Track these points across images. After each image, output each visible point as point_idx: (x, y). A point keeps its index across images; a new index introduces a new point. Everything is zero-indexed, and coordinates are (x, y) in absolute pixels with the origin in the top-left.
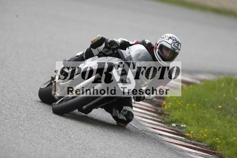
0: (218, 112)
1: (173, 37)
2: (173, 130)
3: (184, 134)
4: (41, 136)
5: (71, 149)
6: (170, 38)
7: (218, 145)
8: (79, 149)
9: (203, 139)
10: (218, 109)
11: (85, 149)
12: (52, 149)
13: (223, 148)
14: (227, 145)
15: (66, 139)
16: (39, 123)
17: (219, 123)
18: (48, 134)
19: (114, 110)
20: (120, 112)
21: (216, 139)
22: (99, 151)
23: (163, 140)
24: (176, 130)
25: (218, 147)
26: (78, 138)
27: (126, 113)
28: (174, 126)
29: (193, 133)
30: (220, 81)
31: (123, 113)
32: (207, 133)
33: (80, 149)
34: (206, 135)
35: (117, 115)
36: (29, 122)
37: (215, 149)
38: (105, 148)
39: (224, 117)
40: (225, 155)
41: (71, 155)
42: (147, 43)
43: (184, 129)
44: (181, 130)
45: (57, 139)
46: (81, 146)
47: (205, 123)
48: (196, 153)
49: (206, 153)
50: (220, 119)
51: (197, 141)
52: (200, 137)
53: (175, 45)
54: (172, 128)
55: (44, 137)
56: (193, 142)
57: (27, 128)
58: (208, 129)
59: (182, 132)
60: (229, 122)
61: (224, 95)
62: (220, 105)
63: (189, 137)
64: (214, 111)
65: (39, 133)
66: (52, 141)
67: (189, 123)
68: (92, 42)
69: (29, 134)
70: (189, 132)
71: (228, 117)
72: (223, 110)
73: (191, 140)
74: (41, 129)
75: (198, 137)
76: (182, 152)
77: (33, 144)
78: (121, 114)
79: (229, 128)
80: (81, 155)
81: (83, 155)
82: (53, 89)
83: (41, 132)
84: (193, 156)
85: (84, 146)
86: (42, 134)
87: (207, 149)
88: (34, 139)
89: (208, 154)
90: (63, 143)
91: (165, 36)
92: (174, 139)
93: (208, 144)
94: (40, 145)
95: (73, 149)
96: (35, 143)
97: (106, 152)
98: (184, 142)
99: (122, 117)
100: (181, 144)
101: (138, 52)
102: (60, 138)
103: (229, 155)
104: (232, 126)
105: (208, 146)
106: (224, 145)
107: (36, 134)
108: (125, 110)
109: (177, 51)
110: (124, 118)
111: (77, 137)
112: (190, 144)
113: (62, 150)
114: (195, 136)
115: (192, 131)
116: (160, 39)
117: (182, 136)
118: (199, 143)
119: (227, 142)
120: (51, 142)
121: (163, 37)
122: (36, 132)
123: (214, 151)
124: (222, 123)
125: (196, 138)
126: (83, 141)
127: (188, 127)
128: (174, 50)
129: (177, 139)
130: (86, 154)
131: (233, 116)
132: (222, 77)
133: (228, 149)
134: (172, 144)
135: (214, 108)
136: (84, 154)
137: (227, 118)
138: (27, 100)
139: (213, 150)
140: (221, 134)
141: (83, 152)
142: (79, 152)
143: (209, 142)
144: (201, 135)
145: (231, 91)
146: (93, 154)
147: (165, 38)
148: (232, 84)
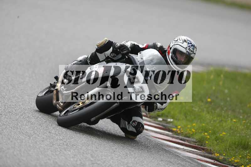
0: (207, 106)
1: (188, 40)
2: (159, 124)
3: (171, 129)
4: (19, 131)
5: (52, 145)
6: (185, 41)
7: (207, 141)
8: (59, 145)
9: (192, 134)
10: (207, 102)
11: (66, 145)
12: (31, 145)
13: (213, 143)
14: (216, 141)
15: (46, 134)
16: (18, 117)
17: (208, 117)
18: (27, 129)
19: (122, 121)
20: (129, 123)
21: (205, 135)
22: (81, 147)
23: (149, 135)
24: (162, 124)
25: (207, 142)
26: (59, 133)
27: (136, 124)
28: (160, 120)
29: (180, 128)
30: (209, 73)
31: (133, 125)
32: (195, 128)
33: (61, 145)
34: (194, 129)
35: (126, 126)
36: (7, 117)
37: (204, 144)
38: (87, 144)
39: (213, 111)
40: (214, 151)
41: (52, 151)
42: (158, 46)
43: (171, 124)
44: (168, 125)
45: (36, 134)
46: (61, 142)
47: (193, 117)
48: (183, 149)
49: (194, 149)
50: (208, 113)
51: (185, 136)
52: (188, 132)
53: (190, 49)
54: (158, 123)
55: (22, 132)
56: (181, 137)
57: (4, 122)
58: (197, 123)
59: (169, 126)
60: (219, 116)
61: (214, 88)
62: (209, 98)
63: (176, 132)
64: (202, 104)
65: (18, 128)
66: (31, 136)
67: (176, 118)
68: (97, 45)
69: (7, 129)
70: (176, 127)
71: (218, 111)
72: (213, 104)
73: (178, 135)
74: (20, 124)
75: (186, 133)
76: (168, 148)
77: (11, 139)
78: (130, 126)
79: (219, 122)
80: (62, 151)
81: (64, 152)
82: (55, 97)
83: (20, 127)
84: (181, 152)
85: (65, 142)
86: (21, 129)
87: (195, 145)
88: (12, 134)
89: (197, 150)
90: (43, 138)
91: (178, 39)
92: (161, 134)
93: (196, 140)
94: (19, 141)
95: (53, 145)
96: (13, 139)
97: (88, 148)
98: (171, 137)
99: (131, 129)
100: (168, 139)
101: (151, 58)
102: (39, 134)
103: (218, 151)
104: (221, 121)
105: (197, 141)
106: (213, 141)
107: (14, 129)
108: (134, 121)
109: (192, 55)
110: (134, 130)
111: (57, 132)
112: (178, 139)
113: (42, 146)
114: (182, 131)
115: (179, 126)
116: (174, 42)
117: (169, 131)
118: (187, 139)
119: (217, 137)
120: (30, 138)
121: (176, 39)
122: (14, 127)
123: (202, 147)
124: (211, 117)
125: (184, 133)
126: (64, 137)
127: (176, 122)
128: (189, 54)
129: (163, 134)
130: (67, 150)
131: (222, 109)
132: (212, 69)
133: (217, 145)
134: (158, 140)
135: (202, 101)
136: (65, 150)
137: (216, 111)
138: (5, 93)
139: (202, 145)
140: (210, 129)
141: (64, 148)
142: (60, 148)
143: (197, 137)
144: (189, 130)
145: (221, 83)
146: (74, 150)
147: (178, 41)
148: (222, 76)
